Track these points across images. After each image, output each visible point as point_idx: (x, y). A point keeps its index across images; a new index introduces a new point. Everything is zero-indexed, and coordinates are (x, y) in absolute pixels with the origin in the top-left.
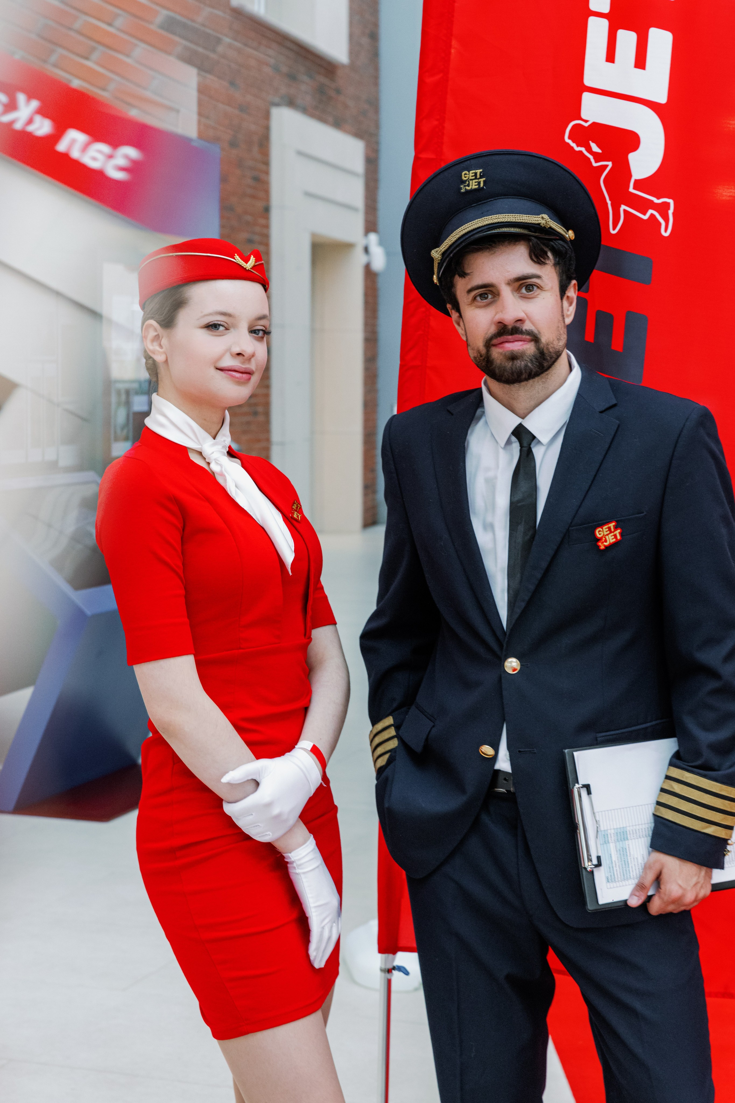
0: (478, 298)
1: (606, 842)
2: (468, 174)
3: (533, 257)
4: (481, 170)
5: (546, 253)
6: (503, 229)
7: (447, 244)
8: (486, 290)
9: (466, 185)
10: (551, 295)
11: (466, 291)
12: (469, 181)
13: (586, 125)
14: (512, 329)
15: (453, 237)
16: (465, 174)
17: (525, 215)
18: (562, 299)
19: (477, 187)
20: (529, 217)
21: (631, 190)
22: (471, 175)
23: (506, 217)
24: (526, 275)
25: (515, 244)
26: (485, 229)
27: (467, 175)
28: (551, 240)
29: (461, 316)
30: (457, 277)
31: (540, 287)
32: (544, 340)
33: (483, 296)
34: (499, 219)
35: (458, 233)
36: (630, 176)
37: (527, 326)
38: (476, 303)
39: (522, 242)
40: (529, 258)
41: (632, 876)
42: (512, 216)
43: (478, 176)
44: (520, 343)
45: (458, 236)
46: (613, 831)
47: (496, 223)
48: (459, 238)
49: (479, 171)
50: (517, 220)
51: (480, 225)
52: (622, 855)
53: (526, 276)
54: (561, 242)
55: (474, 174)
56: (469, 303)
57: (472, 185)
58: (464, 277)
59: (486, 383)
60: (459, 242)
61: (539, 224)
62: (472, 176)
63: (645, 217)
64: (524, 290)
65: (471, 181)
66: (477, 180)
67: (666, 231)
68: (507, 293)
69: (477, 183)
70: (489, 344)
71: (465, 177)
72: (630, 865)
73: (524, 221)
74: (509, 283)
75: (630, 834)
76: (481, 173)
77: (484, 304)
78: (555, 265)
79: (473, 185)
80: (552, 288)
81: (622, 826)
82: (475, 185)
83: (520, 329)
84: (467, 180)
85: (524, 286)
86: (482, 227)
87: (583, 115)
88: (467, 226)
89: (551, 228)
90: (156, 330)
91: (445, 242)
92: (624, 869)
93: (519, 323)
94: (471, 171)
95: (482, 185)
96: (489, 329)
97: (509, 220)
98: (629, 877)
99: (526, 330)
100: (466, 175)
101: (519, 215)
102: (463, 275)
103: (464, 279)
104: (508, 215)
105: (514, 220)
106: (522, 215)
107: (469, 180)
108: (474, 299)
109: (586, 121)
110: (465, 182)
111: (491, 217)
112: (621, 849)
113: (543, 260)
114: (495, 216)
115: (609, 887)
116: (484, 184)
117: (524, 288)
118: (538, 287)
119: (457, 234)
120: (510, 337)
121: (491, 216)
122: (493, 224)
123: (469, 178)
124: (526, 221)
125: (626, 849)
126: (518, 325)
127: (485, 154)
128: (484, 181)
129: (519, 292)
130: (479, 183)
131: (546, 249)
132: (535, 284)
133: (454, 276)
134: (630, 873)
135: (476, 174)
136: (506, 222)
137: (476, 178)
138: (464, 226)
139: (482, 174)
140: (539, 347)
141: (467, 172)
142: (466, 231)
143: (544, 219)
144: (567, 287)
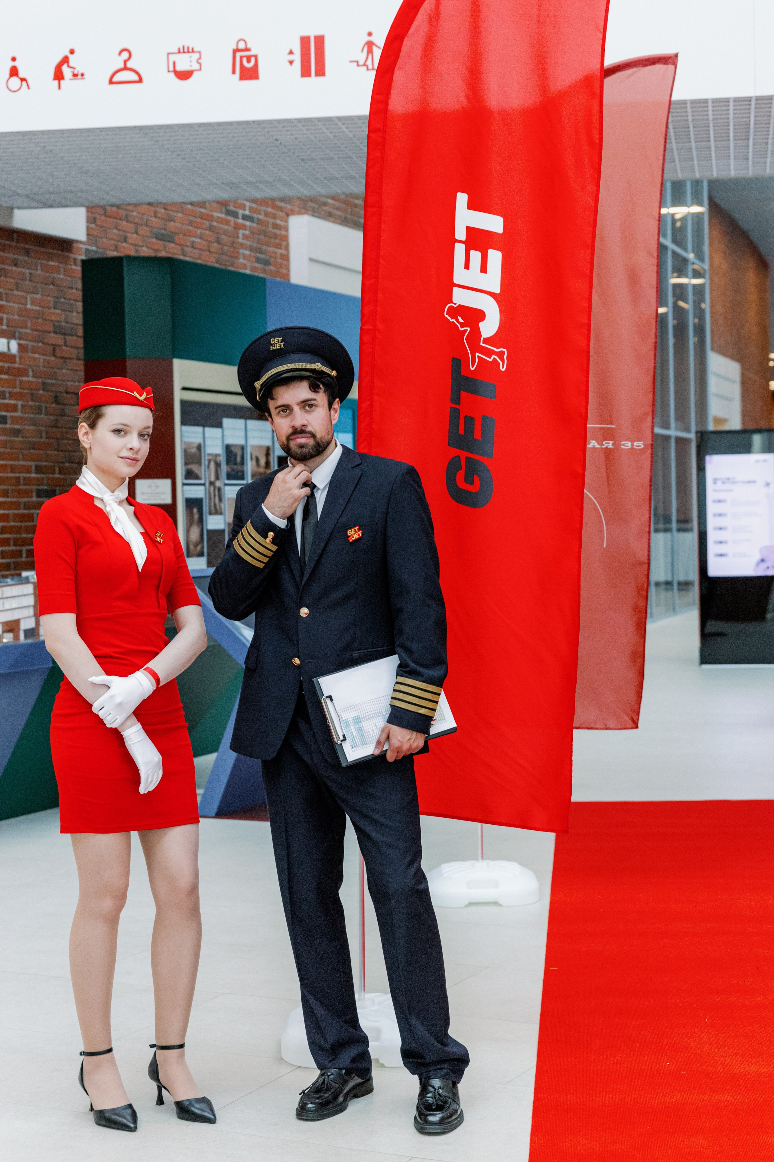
0: (281, 412)
2: (274, 340)
3: (312, 388)
5: (319, 386)
6: (294, 373)
7: (263, 380)
8: (286, 408)
10: (323, 410)
11: (274, 407)
12: (274, 344)
14: (300, 430)
15: (266, 376)
16: (272, 340)
17: (310, 364)
18: (330, 410)
25: (302, 381)
26: (283, 373)
28: (322, 378)
29: (273, 421)
30: (269, 399)
31: (316, 405)
32: (318, 436)
33: (283, 411)
35: (269, 374)
37: (308, 429)
38: (280, 414)
39: (306, 380)
40: (310, 389)
42: (299, 364)
44: (306, 438)
45: (268, 376)
47: (289, 369)
48: (269, 378)
50: (302, 367)
51: (282, 370)
53: (307, 400)
54: (329, 378)
56: (277, 415)
58: (273, 400)
59: (290, 460)
60: (269, 380)
61: (315, 369)
62: (277, 341)
64: (306, 407)
65: (276, 344)
66: (279, 344)
68: (297, 409)
69: (279, 346)
70: (288, 439)
71: (272, 342)
74: (298, 404)
75: (362, 719)
77: (285, 416)
78: (325, 392)
79: (277, 347)
80: (323, 405)
83: (305, 430)
85: (307, 405)
88: (274, 370)
89: (322, 370)
90: (86, 429)
94: (275, 338)
96: (289, 430)
97: (297, 367)
99: (308, 431)
105: (300, 367)
106: (304, 364)
108: (278, 412)
110: (272, 345)
111: (291, 365)
113: (317, 390)
114: (294, 364)
116: (282, 346)
120: (299, 435)
124: (307, 367)
125: (361, 728)
126: (304, 428)
127: (284, 329)
129: (304, 409)
131: (318, 383)
132: (312, 404)
136: (295, 368)
138: (272, 370)
139: (281, 340)
140: (316, 440)
142: (273, 373)
143: (318, 366)
144: (333, 403)
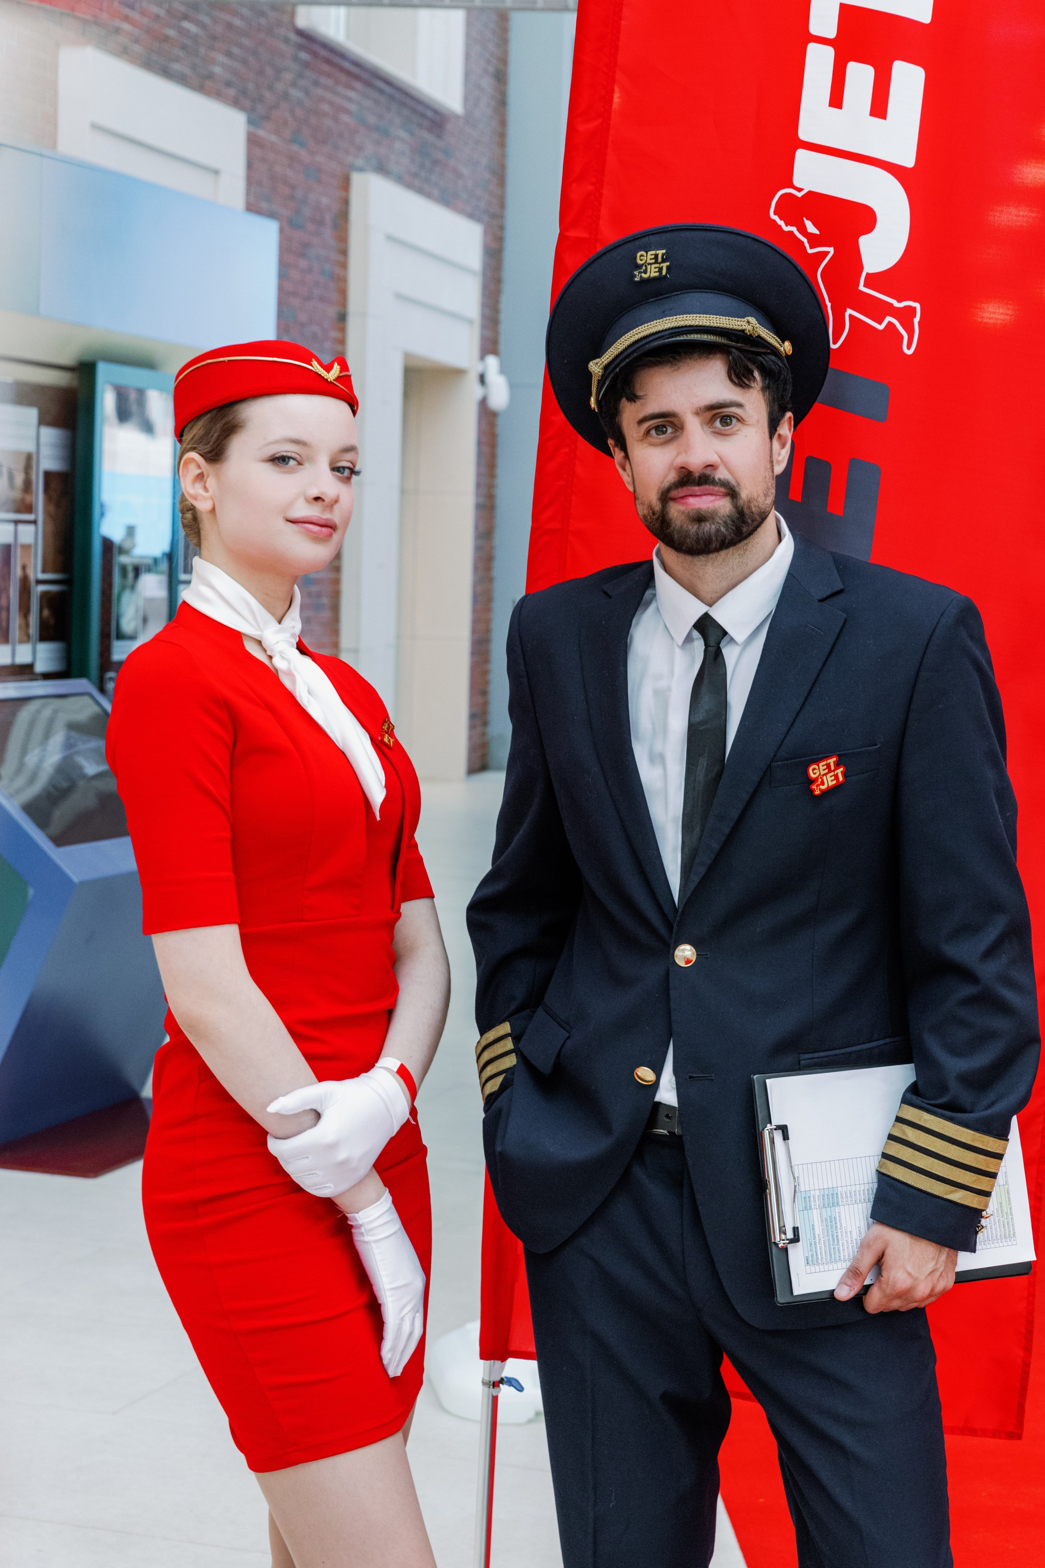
0: (653, 432)
1: (807, 1208)
2: (645, 255)
3: (733, 377)
4: (664, 251)
5: (752, 372)
6: (692, 336)
7: (612, 354)
8: (665, 421)
9: (642, 271)
10: (756, 432)
11: (636, 421)
12: (646, 266)
13: (799, 195)
14: (700, 477)
15: (621, 344)
16: (641, 256)
17: (724, 317)
18: (771, 438)
19: (657, 274)
20: (729, 320)
21: (861, 287)
22: (649, 257)
23: (697, 318)
24: (722, 402)
25: (708, 358)
26: (666, 335)
27: (644, 257)
28: (759, 354)
29: (627, 457)
30: (624, 400)
31: (742, 421)
32: (744, 495)
33: (660, 429)
34: (687, 321)
35: (629, 338)
36: (861, 268)
37: (721, 474)
38: (650, 439)
39: (718, 356)
40: (727, 379)
41: (842, 1257)
42: (706, 317)
43: (660, 260)
44: (711, 498)
45: (628, 343)
46: (817, 1193)
47: (682, 327)
48: (629, 346)
49: (661, 252)
50: (712, 324)
51: (660, 328)
52: (829, 1226)
53: (721, 404)
54: (773, 358)
55: (653, 256)
56: (641, 439)
57: (650, 272)
58: (635, 402)
59: (658, 553)
60: (629, 351)
61: (743, 331)
62: (651, 259)
63: (881, 327)
64: (718, 424)
65: (649, 266)
66: (657, 265)
67: (909, 347)
68: (694, 426)
69: (657, 270)
70: (665, 497)
71: (641, 260)
72: (840, 1242)
73: (722, 325)
74: (697, 413)
75: (842, 1197)
76: (663, 255)
77: (662, 441)
78: (764, 389)
79: (652, 272)
80: (758, 421)
81: (830, 1186)
82: (655, 272)
83: (712, 477)
84: (643, 264)
85: (719, 417)
86: (662, 331)
87: (796, 182)
88: (642, 330)
89: (759, 336)
90: (199, 465)
91: (609, 350)
92: (832, 1247)
93: (710, 468)
94: (650, 251)
95: (664, 272)
96: (666, 476)
97: (701, 323)
98: (838, 1258)
99: (720, 480)
100: (642, 258)
101: (715, 316)
102: (633, 398)
103: (633, 403)
104: (700, 315)
105: (708, 324)
106: (718, 317)
107: (646, 264)
108: (648, 432)
109: (800, 190)
110: (639, 267)
111: (676, 319)
112: (829, 1218)
114: (682, 316)
115: (808, 1271)
116: (667, 271)
117: (719, 420)
118: (738, 420)
119: (626, 340)
120: (697, 488)
121: (675, 317)
122: (679, 327)
123: (646, 261)
124: (725, 326)
125: (835, 1218)
126: (708, 471)
127: (670, 229)
128: (668, 268)
129: (712, 425)
130: (660, 269)
131: (751, 366)
132: (735, 415)
133: (620, 399)
134: (839, 1252)
135: (656, 256)
136: (696, 326)
137: (656, 262)
138: (637, 329)
139: (665, 257)
140: (736, 504)
141: (644, 253)
142: (639, 336)
143: (750, 324)
144: (779, 421)
